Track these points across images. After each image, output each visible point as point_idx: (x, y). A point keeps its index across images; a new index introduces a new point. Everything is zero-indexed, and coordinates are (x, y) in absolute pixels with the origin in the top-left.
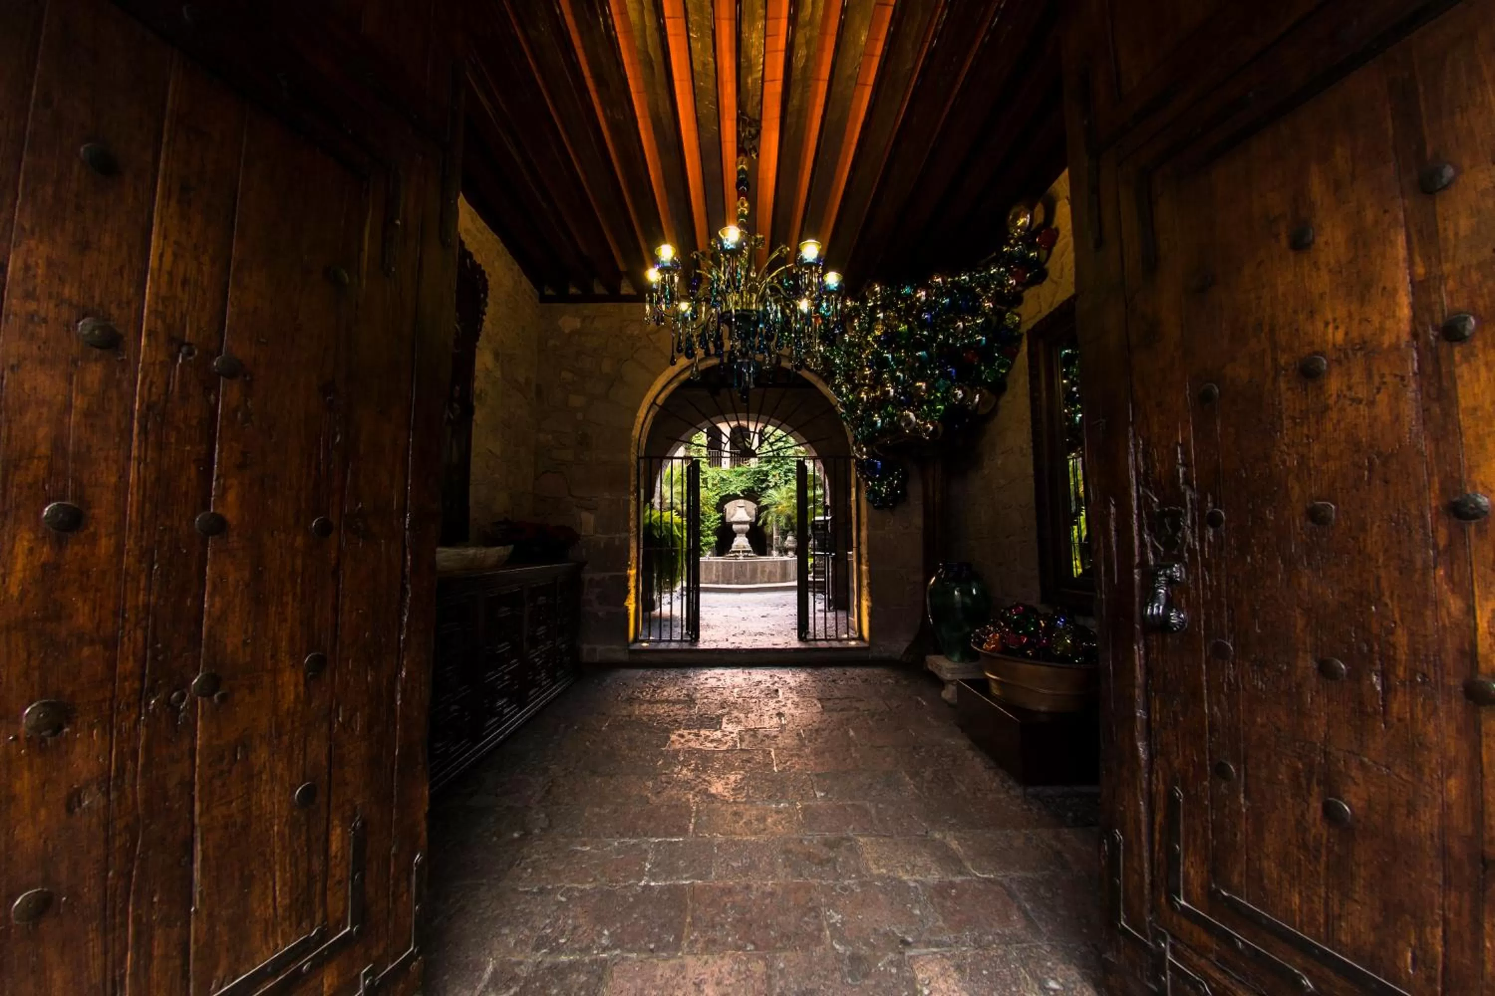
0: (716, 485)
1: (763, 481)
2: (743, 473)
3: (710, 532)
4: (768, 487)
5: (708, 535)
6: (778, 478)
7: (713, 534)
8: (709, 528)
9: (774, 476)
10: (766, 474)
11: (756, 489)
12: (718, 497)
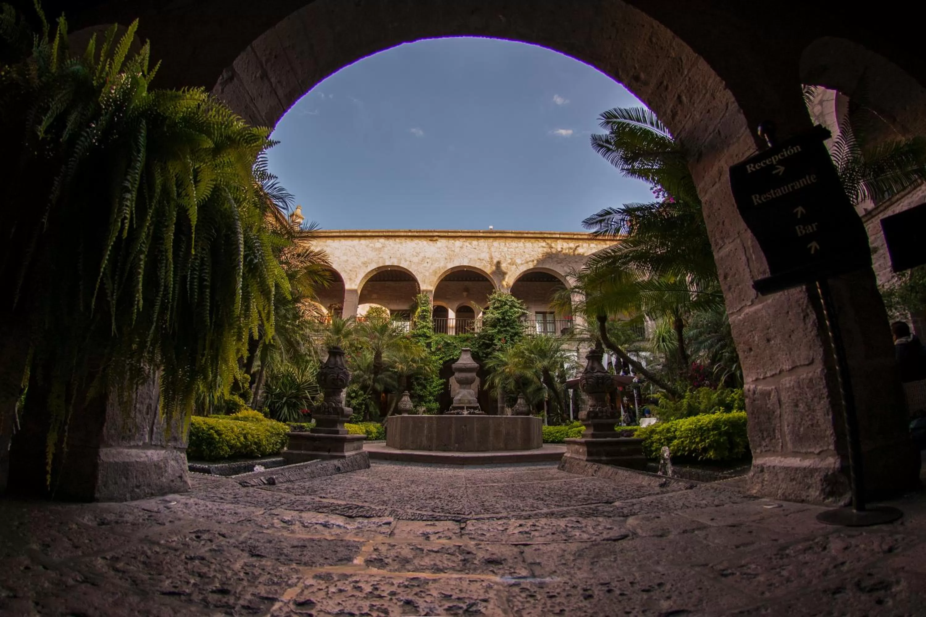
0: (440, 349)
1: (488, 346)
2: (467, 339)
3: (431, 398)
4: (494, 350)
5: (430, 401)
6: (504, 341)
7: (436, 400)
8: (431, 394)
9: (500, 340)
10: (492, 338)
11: (481, 354)
12: (441, 362)
